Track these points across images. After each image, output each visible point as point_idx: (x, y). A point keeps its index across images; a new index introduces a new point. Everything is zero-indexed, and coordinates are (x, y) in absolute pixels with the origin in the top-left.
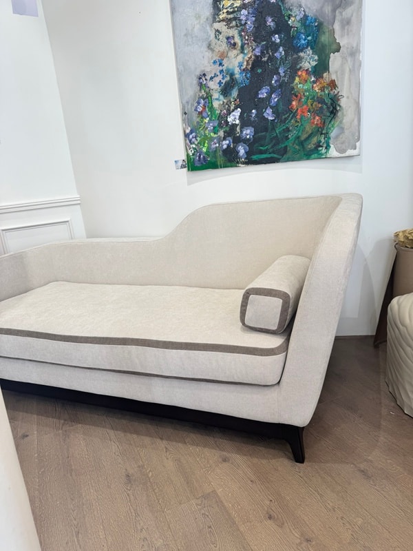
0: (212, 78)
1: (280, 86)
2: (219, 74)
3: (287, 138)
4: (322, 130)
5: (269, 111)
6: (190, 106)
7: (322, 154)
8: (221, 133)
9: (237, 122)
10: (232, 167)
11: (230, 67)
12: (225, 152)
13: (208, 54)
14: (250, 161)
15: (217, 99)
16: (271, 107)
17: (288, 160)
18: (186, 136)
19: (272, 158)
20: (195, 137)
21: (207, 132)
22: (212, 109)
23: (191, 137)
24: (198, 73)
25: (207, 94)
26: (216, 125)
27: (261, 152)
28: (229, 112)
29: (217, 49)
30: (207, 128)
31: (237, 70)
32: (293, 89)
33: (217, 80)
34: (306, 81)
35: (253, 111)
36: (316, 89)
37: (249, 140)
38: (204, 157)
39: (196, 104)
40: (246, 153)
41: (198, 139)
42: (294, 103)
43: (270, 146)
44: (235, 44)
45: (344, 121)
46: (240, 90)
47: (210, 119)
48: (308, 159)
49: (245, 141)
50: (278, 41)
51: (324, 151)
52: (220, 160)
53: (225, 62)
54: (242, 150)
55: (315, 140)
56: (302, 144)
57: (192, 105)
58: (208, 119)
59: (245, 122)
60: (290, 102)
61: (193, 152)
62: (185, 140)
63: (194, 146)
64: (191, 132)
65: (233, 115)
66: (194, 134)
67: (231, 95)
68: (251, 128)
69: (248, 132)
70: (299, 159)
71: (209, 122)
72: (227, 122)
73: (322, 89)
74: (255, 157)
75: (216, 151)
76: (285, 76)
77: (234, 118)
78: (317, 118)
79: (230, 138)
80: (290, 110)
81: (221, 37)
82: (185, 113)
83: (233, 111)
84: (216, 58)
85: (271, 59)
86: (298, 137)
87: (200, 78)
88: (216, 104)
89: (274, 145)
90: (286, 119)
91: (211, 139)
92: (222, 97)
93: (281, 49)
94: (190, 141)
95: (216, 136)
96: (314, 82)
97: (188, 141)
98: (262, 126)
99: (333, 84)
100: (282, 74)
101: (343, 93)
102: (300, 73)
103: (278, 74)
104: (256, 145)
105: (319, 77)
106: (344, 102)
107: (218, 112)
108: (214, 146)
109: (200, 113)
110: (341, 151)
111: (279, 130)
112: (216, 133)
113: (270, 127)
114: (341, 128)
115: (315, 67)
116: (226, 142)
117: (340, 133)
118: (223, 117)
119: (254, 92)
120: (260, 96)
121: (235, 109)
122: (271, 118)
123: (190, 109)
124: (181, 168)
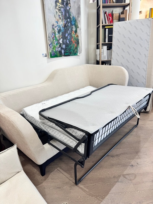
0: (56, 27)
1: (70, 34)
2: (57, 26)
3: (71, 49)
4: (76, 48)
5: (68, 41)
6: (50, 35)
8: (58, 46)
9: (62, 43)
10: (61, 57)
11: (60, 25)
12: (59, 51)
13: (54, 18)
14: (65, 56)
15: (57, 34)
17: (72, 55)
18: (49, 45)
19: (69, 55)
21: (55, 45)
22: (56, 37)
23: (51, 46)
24: (52, 24)
25: (55, 32)
26: (57, 43)
27: (67, 53)
28: (60, 40)
29: (57, 18)
30: (55, 43)
31: (61, 27)
32: (72, 35)
33: (57, 28)
35: (65, 40)
38: (54, 53)
39: (52, 35)
40: (64, 53)
41: (53, 47)
42: (72, 39)
44: (60, 18)
45: (80, 46)
46: (62, 33)
47: (55, 40)
48: (75, 55)
49: (63, 49)
50: (69, 21)
51: (77, 53)
52: (58, 54)
53: (58, 22)
54: (63, 52)
56: (74, 51)
57: (51, 35)
59: (63, 43)
60: (71, 39)
61: (51, 51)
63: (52, 49)
64: (51, 44)
67: (60, 33)
69: (64, 46)
70: (73, 55)
73: (76, 37)
74: (66, 54)
75: (57, 51)
77: (61, 41)
78: (76, 44)
80: (71, 41)
81: (57, 14)
82: (49, 37)
84: (56, 21)
85: (68, 25)
86: (73, 49)
87: (53, 26)
88: (57, 36)
89: (69, 51)
90: (71, 44)
91: (56, 47)
92: (58, 34)
93: (69, 23)
94: (51, 47)
95: (57, 46)
96: (75, 35)
97: (50, 47)
98: (67, 45)
99: (78, 36)
101: (79, 39)
102: (73, 31)
103: (69, 30)
104: (66, 50)
105: (76, 33)
106: (79, 41)
107: (57, 38)
108: (56, 50)
109: (53, 38)
110: (80, 54)
111: (70, 47)
112: (57, 45)
113: (68, 45)
114: (79, 48)
115: (75, 31)
116: (59, 49)
117: (79, 49)
118: (58, 41)
119: (65, 34)
120: (66, 36)
121: (61, 38)
122: (68, 43)
123: (50, 36)
124: (45, 57)
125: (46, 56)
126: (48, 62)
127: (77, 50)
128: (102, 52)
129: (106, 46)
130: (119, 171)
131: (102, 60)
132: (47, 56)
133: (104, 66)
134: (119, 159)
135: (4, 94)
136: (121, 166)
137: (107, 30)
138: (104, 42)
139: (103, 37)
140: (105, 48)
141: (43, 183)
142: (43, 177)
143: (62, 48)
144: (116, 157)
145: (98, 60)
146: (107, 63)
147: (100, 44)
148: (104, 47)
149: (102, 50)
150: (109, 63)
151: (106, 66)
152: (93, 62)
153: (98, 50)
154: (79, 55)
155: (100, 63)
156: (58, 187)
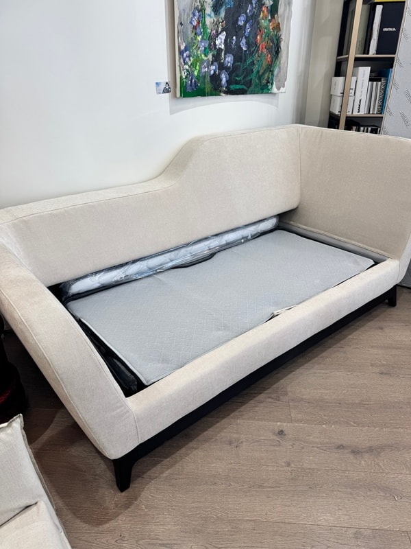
1: (252, 16)
3: (253, 72)
4: (270, 68)
5: (244, 41)
6: (186, 16)
7: (269, 90)
8: (210, 57)
9: (223, 47)
10: (216, 95)
12: (212, 77)
14: (230, 92)
15: (209, 15)
16: (246, 38)
17: (252, 93)
18: (181, 53)
19: (243, 89)
20: (189, 57)
21: (199, 53)
22: (204, 25)
23: (185, 55)
25: (202, 6)
26: (207, 45)
27: (237, 83)
28: (217, 35)
30: (199, 48)
32: (258, 23)
34: (266, 18)
35: (234, 38)
36: (271, 28)
37: (229, 67)
38: (195, 81)
39: (191, 16)
40: (227, 81)
41: (192, 59)
42: (258, 37)
43: (242, 77)
45: (281, 62)
46: (227, 11)
47: (203, 38)
48: (262, 93)
49: (227, 69)
51: (270, 87)
52: (208, 87)
54: (224, 78)
55: (266, 75)
56: (260, 78)
57: (188, 15)
58: (201, 36)
59: (228, 49)
60: (256, 35)
61: (186, 74)
62: (180, 58)
63: (187, 67)
64: (186, 49)
65: (220, 38)
66: (188, 52)
67: (219, 13)
68: (231, 55)
69: (229, 60)
70: (258, 93)
71: (201, 42)
72: (215, 45)
73: (273, 28)
74: (233, 87)
75: (205, 76)
76: (255, 8)
77: (220, 42)
78: (269, 56)
79: (216, 63)
80: (256, 43)
82: (181, 24)
83: (220, 33)
86: (258, 72)
88: (208, 21)
89: (245, 77)
90: (253, 52)
91: (202, 62)
92: (213, 14)
94: (184, 60)
95: (205, 58)
96: (270, 21)
97: (182, 60)
98: (239, 57)
99: (278, 27)
100: (254, 6)
101: (283, 37)
102: (263, 9)
103: (252, 4)
104: (234, 74)
105: (273, 17)
106: (283, 45)
107: (209, 31)
108: (204, 70)
109: (195, 28)
110: (278, 88)
111: (248, 62)
112: (206, 56)
113: (243, 58)
114: (280, 68)
115: (272, 6)
116: (213, 67)
117: (279, 72)
118: (212, 38)
119: (236, 16)
120: (239, 23)
121: (222, 31)
122: (245, 49)
123: (186, 19)
124: (164, 92)
125: (166, 91)
126: (172, 112)
127: (273, 75)
128: (353, 86)
129: (370, 68)
130: (376, 513)
131: (349, 114)
132: (172, 89)
133: (353, 134)
134: (378, 464)
135: (22, 211)
136: (382, 494)
137: (379, 8)
138: (364, 54)
139: (363, 35)
140: (365, 72)
141: (120, 517)
142: (123, 494)
143: (222, 67)
144: (366, 456)
145: (337, 113)
146: (362, 126)
147: (347, 59)
148: (360, 68)
149: (354, 79)
150: (370, 126)
151: (361, 134)
152: (317, 117)
153: (341, 79)
154: (275, 94)
155: (342, 122)
156: (165, 542)
